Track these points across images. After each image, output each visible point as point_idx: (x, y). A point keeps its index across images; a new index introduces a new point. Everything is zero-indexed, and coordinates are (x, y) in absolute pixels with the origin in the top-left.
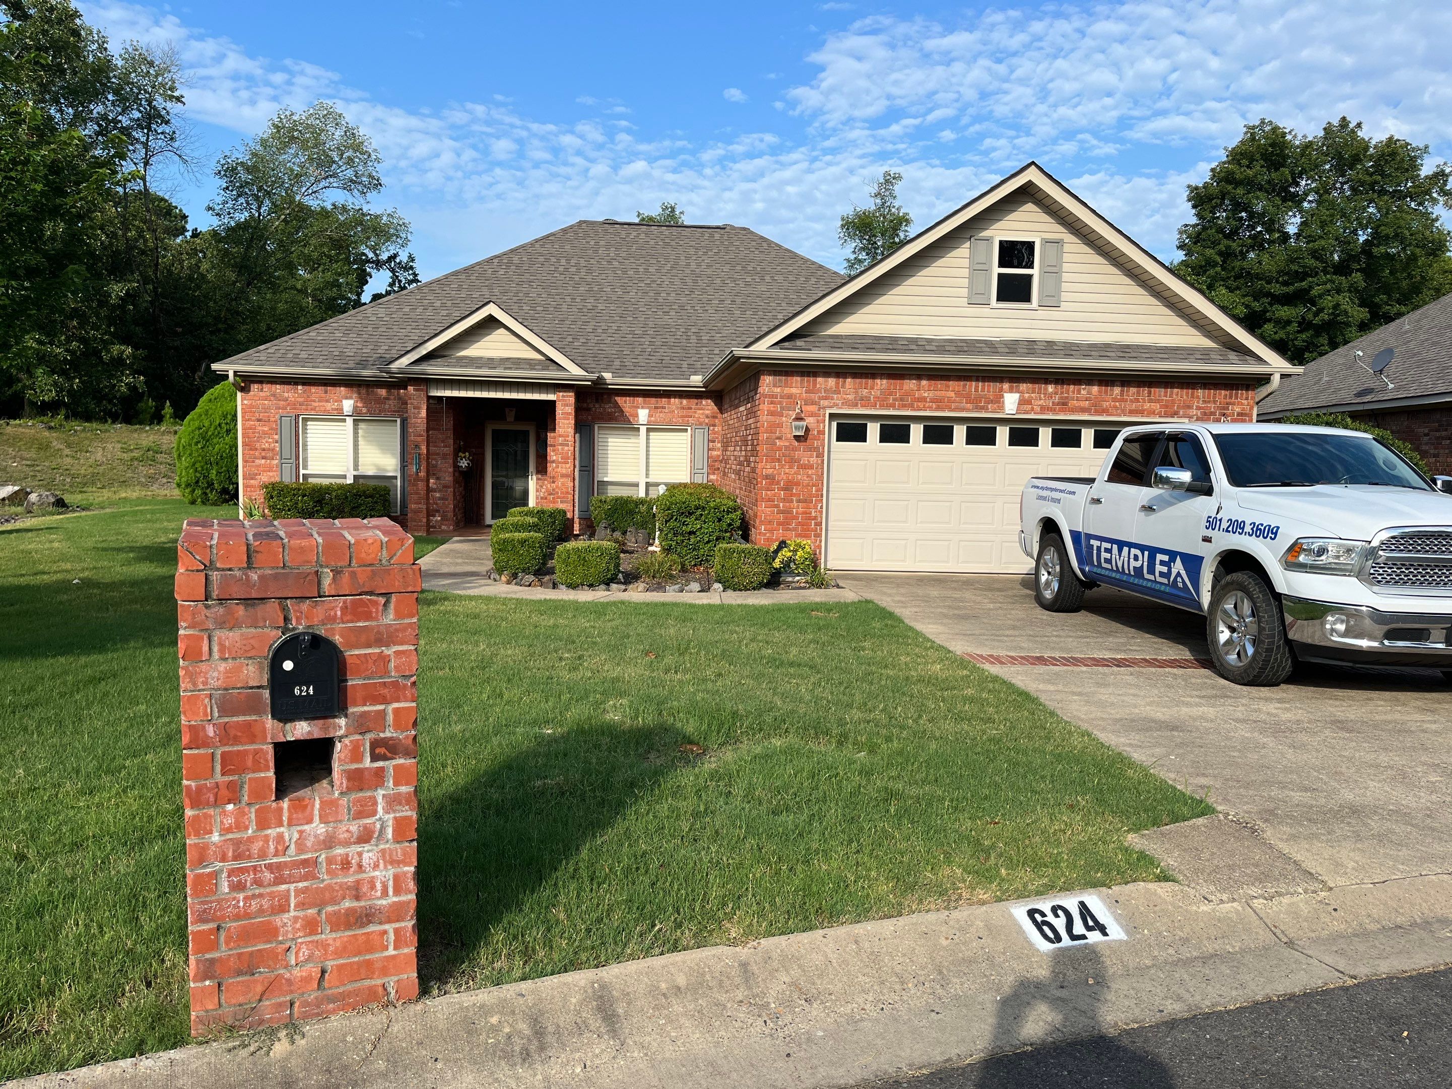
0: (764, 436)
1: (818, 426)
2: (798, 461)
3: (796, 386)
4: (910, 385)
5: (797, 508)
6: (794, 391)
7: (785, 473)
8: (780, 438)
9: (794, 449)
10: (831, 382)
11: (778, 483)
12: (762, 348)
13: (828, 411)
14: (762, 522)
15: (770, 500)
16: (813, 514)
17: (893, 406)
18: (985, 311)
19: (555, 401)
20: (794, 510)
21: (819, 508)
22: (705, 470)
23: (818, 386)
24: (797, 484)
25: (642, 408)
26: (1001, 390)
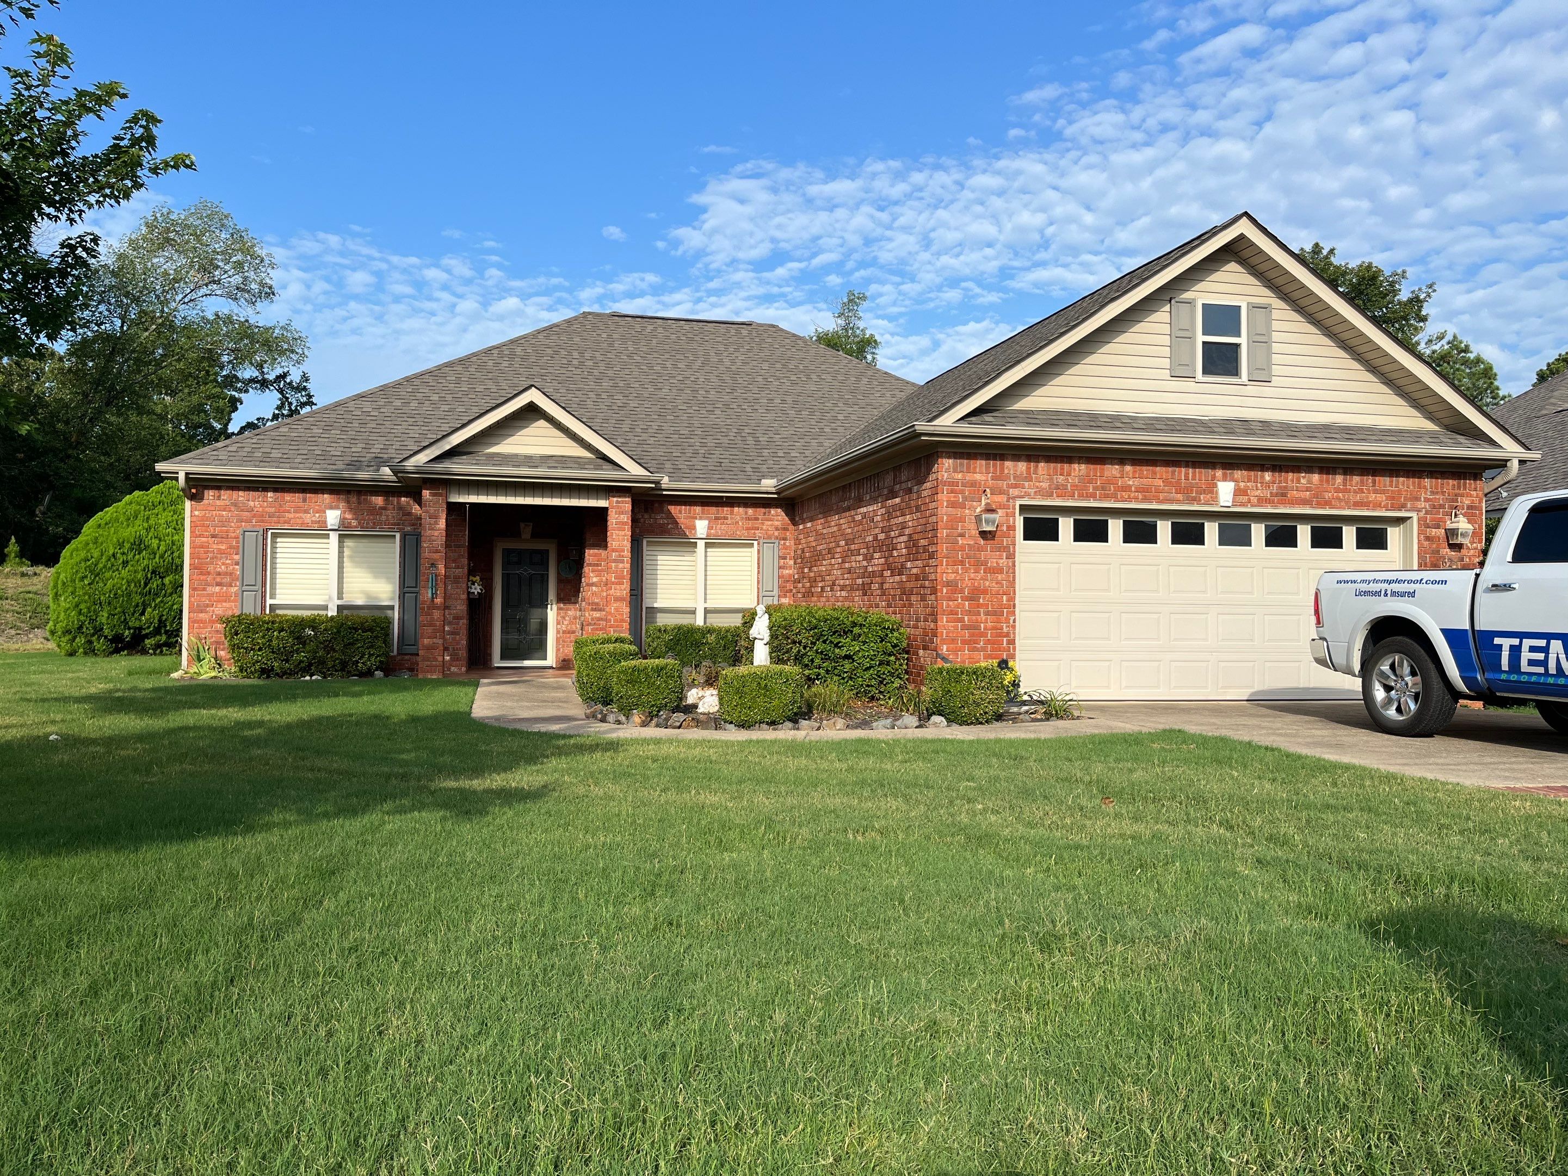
0: (943, 533)
1: (1008, 521)
2: (985, 563)
3: (980, 472)
4: (1112, 470)
5: (985, 622)
6: (978, 477)
7: (969, 578)
8: (962, 535)
9: (980, 549)
10: (1022, 466)
11: (962, 591)
12: (948, 422)
13: (1018, 503)
14: (944, 641)
15: (953, 613)
16: (1005, 630)
17: (1093, 496)
18: (1189, 385)
19: (607, 509)
20: (982, 625)
21: (1011, 621)
22: (776, 592)
23: (1006, 471)
24: (985, 592)
25: (701, 518)
26: (1214, 478)
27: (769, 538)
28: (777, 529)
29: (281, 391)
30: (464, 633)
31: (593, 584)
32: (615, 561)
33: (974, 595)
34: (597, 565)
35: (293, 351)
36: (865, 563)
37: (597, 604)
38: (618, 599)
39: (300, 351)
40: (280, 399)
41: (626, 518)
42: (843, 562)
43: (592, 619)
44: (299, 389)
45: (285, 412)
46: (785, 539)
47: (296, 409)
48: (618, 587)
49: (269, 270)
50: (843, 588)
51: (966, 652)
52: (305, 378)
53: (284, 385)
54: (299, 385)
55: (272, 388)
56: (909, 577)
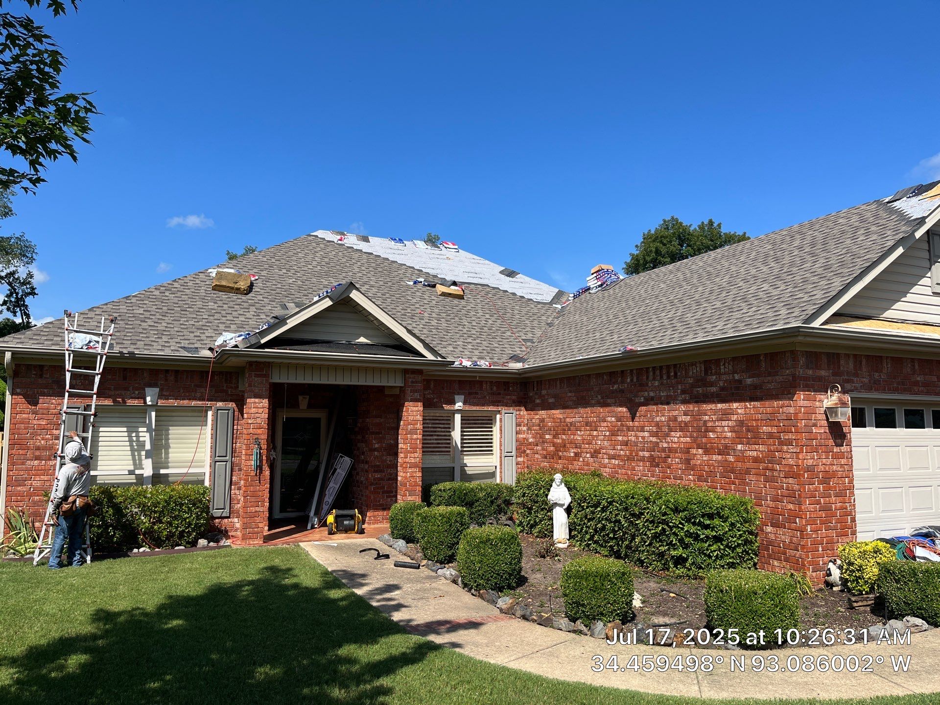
6: (823, 373)
7: (822, 463)
8: (815, 425)
9: (828, 437)
10: (851, 364)
11: (818, 475)
13: (850, 395)
14: (809, 522)
15: (813, 495)
16: (849, 509)
19: (402, 387)
20: (833, 506)
22: (514, 453)
23: (842, 369)
24: (833, 476)
25: (458, 394)
27: (509, 409)
28: (514, 402)
29: (10, 284)
31: (375, 450)
33: (826, 479)
34: (379, 433)
35: (24, 256)
36: (654, 439)
37: (378, 466)
39: (30, 255)
40: (9, 290)
41: (419, 396)
43: (375, 479)
44: (25, 283)
45: (13, 300)
46: (519, 410)
47: (22, 297)
48: (412, 455)
49: (10, 197)
52: (31, 275)
53: (13, 280)
54: (25, 280)
55: (3, 282)
56: (741, 458)
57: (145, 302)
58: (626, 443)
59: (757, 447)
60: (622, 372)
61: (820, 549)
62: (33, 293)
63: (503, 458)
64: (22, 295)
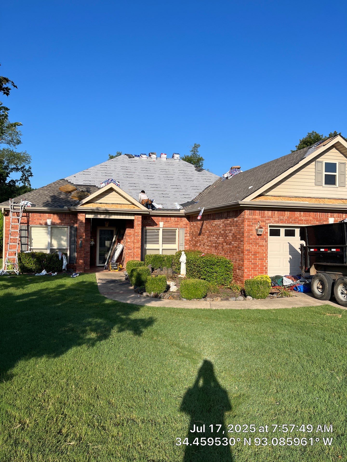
0: (246, 234)
1: (266, 230)
2: (258, 244)
3: (257, 215)
4: (297, 214)
5: (258, 262)
6: (257, 217)
7: (254, 248)
8: (252, 235)
9: (257, 239)
10: (270, 213)
11: (251, 252)
12: (248, 200)
13: (269, 225)
14: (246, 268)
15: (248, 259)
16: (264, 265)
17: (291, 222)
18: (320, 188)
19: (134, 220)
20: (257, 263)
21: (266, 262)
22: (184, 244)
23: (265, 215)
24: (258, 253)
25: (161, 222)
26: (328, 216)
27: (182, 227)
28: (184, 225)
29: (22, 172)
30: (89, 257)
31: (128, 242)
32: (137, 236)
33: (255, 254)
34: (130, 236)
35: (27, 160)
36: (216, 239)
37: (130, 248)
38: (137, 248)
39: (29, 160)
40: (22, 174)
41: (140, 223)
42: (208, 238)
43: (128, 253)
44: (28, 171)
45: (24, 178)
46: (187, 228)
48: (137, 244)
49: (20, 136)
50: (207, 246)
51: (253, 271)
52: (30, 168)
53: (23, 170)
54: (28, 170)
55: (20, 171)
56: (233, 247)
57: (49, 189)
58: (210, 241)
59: (236, 242)
60: (210, 214)
61: (251, 278)
62: (31, 175)
63: (179, 246)
64: (27, 176)
